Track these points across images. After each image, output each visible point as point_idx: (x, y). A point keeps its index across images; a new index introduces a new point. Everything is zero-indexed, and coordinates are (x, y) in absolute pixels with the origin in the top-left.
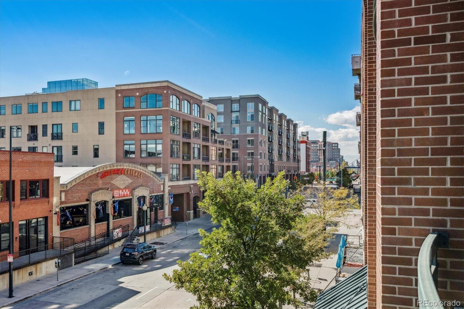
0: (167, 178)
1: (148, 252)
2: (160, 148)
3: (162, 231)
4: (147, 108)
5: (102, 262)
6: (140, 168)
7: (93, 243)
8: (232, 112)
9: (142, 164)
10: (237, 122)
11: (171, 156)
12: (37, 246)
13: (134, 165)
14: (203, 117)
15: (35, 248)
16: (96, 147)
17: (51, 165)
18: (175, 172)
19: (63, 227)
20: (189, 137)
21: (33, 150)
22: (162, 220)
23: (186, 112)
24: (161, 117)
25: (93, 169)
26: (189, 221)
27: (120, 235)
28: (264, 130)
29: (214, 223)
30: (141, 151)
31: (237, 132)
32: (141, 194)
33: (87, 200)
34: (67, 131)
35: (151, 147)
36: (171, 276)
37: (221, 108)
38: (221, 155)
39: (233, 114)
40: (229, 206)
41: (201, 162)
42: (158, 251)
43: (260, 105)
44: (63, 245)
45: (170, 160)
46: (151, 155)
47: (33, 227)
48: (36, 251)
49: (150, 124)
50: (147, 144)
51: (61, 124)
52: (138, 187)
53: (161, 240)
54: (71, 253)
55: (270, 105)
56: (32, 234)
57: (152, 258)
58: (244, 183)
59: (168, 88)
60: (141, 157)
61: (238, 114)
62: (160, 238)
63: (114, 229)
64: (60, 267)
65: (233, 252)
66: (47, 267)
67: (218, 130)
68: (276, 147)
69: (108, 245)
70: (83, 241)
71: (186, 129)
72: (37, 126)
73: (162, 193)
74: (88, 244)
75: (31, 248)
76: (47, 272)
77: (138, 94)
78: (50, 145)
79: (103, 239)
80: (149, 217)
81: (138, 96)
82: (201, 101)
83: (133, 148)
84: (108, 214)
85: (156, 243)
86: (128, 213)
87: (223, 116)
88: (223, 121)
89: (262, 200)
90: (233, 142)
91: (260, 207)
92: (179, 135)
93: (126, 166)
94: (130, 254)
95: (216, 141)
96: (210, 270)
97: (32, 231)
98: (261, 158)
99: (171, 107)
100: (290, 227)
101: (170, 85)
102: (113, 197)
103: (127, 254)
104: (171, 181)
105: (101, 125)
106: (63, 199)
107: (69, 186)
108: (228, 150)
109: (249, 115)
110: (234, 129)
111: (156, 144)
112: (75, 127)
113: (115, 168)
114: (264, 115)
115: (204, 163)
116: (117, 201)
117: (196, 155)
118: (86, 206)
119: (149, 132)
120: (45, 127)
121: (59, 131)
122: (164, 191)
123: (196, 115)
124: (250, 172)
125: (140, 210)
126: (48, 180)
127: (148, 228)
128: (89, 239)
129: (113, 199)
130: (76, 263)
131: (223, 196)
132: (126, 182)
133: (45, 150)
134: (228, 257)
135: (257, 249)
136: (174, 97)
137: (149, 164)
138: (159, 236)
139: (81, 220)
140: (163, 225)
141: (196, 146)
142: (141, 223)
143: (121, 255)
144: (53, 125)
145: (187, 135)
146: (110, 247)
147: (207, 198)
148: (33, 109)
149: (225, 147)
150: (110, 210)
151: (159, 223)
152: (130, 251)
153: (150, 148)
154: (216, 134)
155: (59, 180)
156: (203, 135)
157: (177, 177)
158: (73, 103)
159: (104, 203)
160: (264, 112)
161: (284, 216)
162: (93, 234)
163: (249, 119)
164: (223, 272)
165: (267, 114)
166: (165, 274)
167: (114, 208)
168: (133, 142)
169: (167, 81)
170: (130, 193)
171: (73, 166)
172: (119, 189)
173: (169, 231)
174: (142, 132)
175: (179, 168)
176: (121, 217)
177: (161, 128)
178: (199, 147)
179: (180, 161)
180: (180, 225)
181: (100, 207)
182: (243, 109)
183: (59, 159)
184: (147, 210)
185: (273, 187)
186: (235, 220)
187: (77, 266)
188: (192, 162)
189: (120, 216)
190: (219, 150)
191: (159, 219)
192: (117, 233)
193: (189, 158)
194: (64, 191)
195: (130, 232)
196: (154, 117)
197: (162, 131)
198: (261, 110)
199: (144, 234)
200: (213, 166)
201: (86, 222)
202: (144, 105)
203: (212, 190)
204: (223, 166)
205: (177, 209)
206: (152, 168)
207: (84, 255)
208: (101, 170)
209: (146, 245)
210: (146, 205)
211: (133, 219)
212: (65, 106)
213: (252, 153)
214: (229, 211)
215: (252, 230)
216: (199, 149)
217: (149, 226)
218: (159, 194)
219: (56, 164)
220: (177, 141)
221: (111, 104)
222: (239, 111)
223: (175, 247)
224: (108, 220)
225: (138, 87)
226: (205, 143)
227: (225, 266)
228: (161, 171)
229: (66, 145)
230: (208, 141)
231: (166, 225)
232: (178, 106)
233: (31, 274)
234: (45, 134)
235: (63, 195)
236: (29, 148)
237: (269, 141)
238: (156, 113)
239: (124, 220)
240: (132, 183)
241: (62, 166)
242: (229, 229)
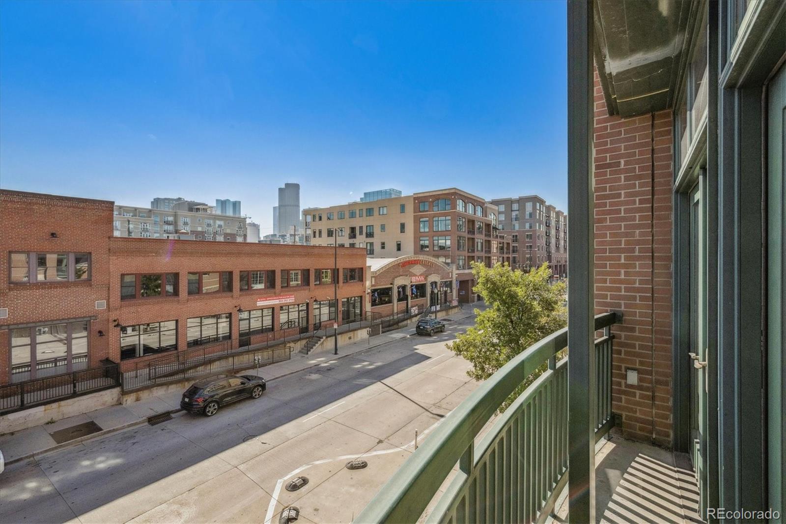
0: (454, 267)
1: (438, 326)
2: (448, 243)
3: (451, 310)
4: (438, 211)
5: (402, 332)
6: (432, 259)
7: (395, 317)
8: (512, 211)
9: (434, 256)
10: (516, 219)
11: (458, 249)
12: (355, 317)
13: (427, 257)
14: (486, 216)
15: (353, 319)
16: (399, 243)
17: (364, 257)
18: (461, 263)
19: (374, 303)
20: (474, 233)
21: (352, 245)
22: (451, 302)
23: (471, 213)
24: (449, 218)
25: (395, 261)
26: (474, 303)
27: (416, 312)
28: (542, 226)
29: (487, 304)
30: (433, 245)
31: (517, 227)
32: (433, 280)
33: (391, 284)
34: (377, 230)
35: (442, 242)
36: (452, 347)
37: (502, 208)
38: (502, 248)
39: (513, 212)
40: (498, 291)
41: (483, 254)
42: (446, 326)
43: (538, 204)
44: (374, 318)
45: (457, 253)
46: (442, 248)
47: (352, 303)
48: (354, 321)
49: (441, 224)
50: (438, 240)
51: (373, 226)
52: (431, 274)
53: (449, 318)
54: (379, 324)
55: (547, 204)
56: (351, 309)
57: (442, 332)
58: (511, 273)
59: (455, 194)
60: (434, 250)
61: (517, 212)
62: (449, 316)
63: (412, 307)
64: (371, 334)
65: (502, 328)
66: (361, 334)
67: (500, 227)
68: (553, 241)
69: (407, 319)
70: (388, 316)
71: (471, 227)
72: (355, 228)
73: (450, 280)
74: (391, 318)
75: (351, 319)
76: (361, 337)
77: (431, 200)
78: (364, 241)
79: (403, 314)
80: (439, 299)
81: (431, 202)
82: (484, 204)
83: (427, 243)
84: (407, 296)
85: (445, 320)
86: (423, 295)
87: (504, 215)
88: (504, 219)
89: (528, 286)
90: (513, 236)
91: (526, 292)
92: (465, 232)
93: (421, 257)
94: (424, 327)
95: (497, 236)
96: (483, 342)
97: (351, 306)
98: (539, 250)
99: (458, 209)
100: (553, 309)
101: (457, 191)
102: (411, 282)
103: (421, 327)
104: (458, 269)
105: (403, 226)
106: (373, 283)
107: (378, 273)
108: (508, 244)
109: (527, 213)
110: (514, 225)
111: (446, 240)
112: (383, 227)
113: (413, 259)
114: (542, 213)
115: (487, 255)
116: (414, 285)
117: (479, 248)
118: (390, 289)
119: (440, 230)
120: (361, 228)
121: (371, 231)
122: (452, 278)
123: (479, 215)
124: (528, 262)
125: (432, 292)
126: (362, 268)
127: (438, 307)
128: (393, 314)
129: (411, 284)
130: (383, 332)
131: (493, 283)
132: (422, 270)
133: (361, 246)
134: (498, 332)
136: (461, 201)
137: (440, 256)
138: (447, 315)
139: (387, 300)
140: (451, 306)
141: (479, 240)
142: (433, 303)
143: (417, 327)
144: (367, 226)
145: (471, 231)
146: (409, 321)
147: (480, 284)
148: (353, 215)
149: (505, 241)
150: (409, 292)
151: (448, 304)
152: (424, 325)
153: (440, 243)
154: (497, 231)
155: (370, 268)
156: (485, 232)
157: (463, 266)
158: (381, 209)
159: (404, 287)
160: (542, 210)
161: (547, 300)
162: (395, 311)
163: (527, 217)
164: (494, 345)
165: (544, 212)
166: (448, 345)
167: (412, 290)
168: (427, 238)
169: (455, 189)
170: (425, 279)
171: (381, 258)
172: (415, 275)
173: (456, 310)
174: (434, 230)
175: (465, 259)
176: (417, 298)
177: (450, 227)
178: (482, 241)
179: (466, 253)
180: (465, 306)
181: (401, 290)
182: (522, 209)
183: (371, 252)
184: (437, 293)
185: (537, 275)
186: (504, 302)
187: (383, 334)
188: (476, 254)
189: (416, 297)
190: (500, 244)
191: (448, 300)
192: (415, 310)
193: (473, 251)
194: (374, 277)
195: (424, 310)
196: (443, 218)
197: (450, 229)
198: (538, 208)
199: (436, 312)
200: (495, 258)
201: (390, 301)
202: (435, 208)
203: (484, 278)
204: (503, 257)
205: (463, 293)
206: (442, 259)
207: (389, 326)
208: (402, 261)
209: (436, 321)
210: (437, 289)
211: (427, 299)
212: (376, 212)
213: (531, 246)
214: (498, 295)
215: (519, 311)
216: (482, 243)
217: (439, 306)
218: (447, 280)
219: (368, 256)
220: (463, 237)
221: (410, 208)
222: (518, 210)
223: (460, 324)
224: (407, 299)
225: (431, 194)
226: (487, 239)
228: (450, 262)
229: (376, 241)
230: (490, 236)
231: (453, 305)
232: (464, 208)
233: (350, 338)
234: (361, 233)
235: (373, 279)
236: (350, 244)
237: (546, 235)
238: (445, 215)
239: (420, 301)
240: (426, 271)
241: (373, 258)
242: (498, 309)
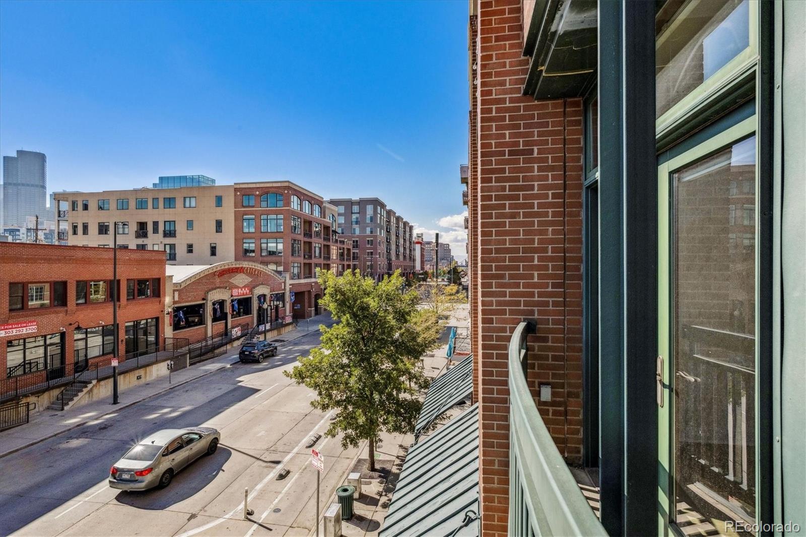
0: (288, 276)
1: (268, 349)
2: (280, 246)
3: (283, 328)
4: (267, 207)
5: (219, 362)
6: (259, 267)
7: (210, 342)
8: (352, 213)
9: (262, 263)
10: (357, 223)
11: (292, 255)
12: (147, 348)
13: (254, 264)
14: (325, 218)
15: (144, 350)
16: (213, 245)
17: (162, 264)
18: (296, 271)
19: (176, 327)
20: (311, 236)
21: (142, 248)
22: (283, 318)
23: (307, 212)
24: (282, 216)
25: (210, 268)
26: (311, 318)
27: (239, 334)
28: (382, 231)
29: (335, 319)
30: (261, 250)
31: (357, 232)
32: (261, 292)
33: (204, 299)
34: (181, 228)
35: (272, 246)
36: (292, 373)
37: (341, 209)
38: (342, 255)
39: (353, 215)
40: (349, 303)
41: (322, 261)
42: (278, 348)
43: (379, 208)
44: (176, 346)
45: (291, 259)
46: (271, 253)
47: (142, 328)
48: (146, 353)
49: (270, 223)
50: (267, 243)
51: (175, 221)
52: (258, 286)
53: (282, 338)
54: (186, 354)
55: (388, 208)
56: (141, 337)
57: (273, 356)
58: (363, 281)
59: (288, 188)
60: (261, 256)
61: (358, 215)
62: (281, 336)
63: (233, 328)
64: (172, 369)
65: (353, 346)
66: (158, 370)
67: (339, 230)
68: (393, 247)
69: (226, 344)
70: (198, 342)
71: (308, 229)
72: (146, 223)
73: (283, 292)
74: (204, 344)
75: (140, 351)
76: (157, 375)
77: (257, 193)
78: (161, 242)
79: (220, 338)
80: (269, 315)
81: (258, 195)
82: (322, 202)
83: (252, 247)
84: (226, 314)
85: (276, 341)
86: (248, 311)
87: (343, 217)
88: (343, 222)
89: (380, 297)
90: (354, 241)
91: (378, 303)
92: (300, 234)
93: (245, 264)
94: (250, 352)
95: (336, 241)
96: (330, 365)
97: (141, 332)
98: (380, 257)
99: (292, 207)
100: (406, 321)
101: (291, 185)
102: (232, 296)
103: (246, 353)
104: (292, 279)
105: (219, 225)
106: (176, 299)
107: (183, 285)
108: (349, 250)
109: (368, 217)
110: (354, 229)
111: (277, 243)
112: (190, 224)
113: (234, 266)
114: (382, 217)
115: (325, 262)
116: (236, 300)
117: (317, 254)
118: (201, 306)
119: (269, 231)
120: (156, 224)
121: (172, 228)
122: (285, 289)
123: (317, 216)
124: (369, 270)
125: (260, 308)
126: (159, 279)
127: (268, 326)
128: (205, 339)
129: (232, 298)
130: (191, 364)
131: (343, 294)
132: (246, 281)
133: (156, 248)
134: (348, 351)
135: (375, 342)
136: (296, 198)
137: (270, 263)
138: (279, 334)
139: (196, 320)
140: (284, 323)
141: (317, 245)
142: (261, 321)
143: (240, 354)
144: (165, 222)
145: (308, 234)
146: (229, 347)
147: (327, 295)
148: (142, 205)
149: (345, 247)
150: (228, 309)
151: (280, 321)
152: (250, 349)
153: (270, 247)
154: (337, 235)
155: (172, 279)
156: (324, 235)
157: (298, 275)
158: (187, 200)
159: (222, 303)
160: (383, 214)
161: (400, 311)
162: (209, 334)
163: (368, 221)
164: (343, 367)
165: (385, 216)
166: (285, 371)
167: (233, 306)
168: (253, 241)
169: (288, 182)
170: (250, 292)
171: (188, 265)
172: (237, 287)
173: (290, 328)
174: (262, 231)
175: (300, 267)
176: (240, 316)
177: (282, 227)
178: (320, 246)
179: (302, 260)
180: (301, 322)
181: (217, 306)
182: (362, 212)
183: (172, 257)
184: (267, 309)
185: (390, 284)
186: (355, 316)
187: (193, 366)
188: (314, 261)
189: (239, 314)
190: (340, 249)
191: (280, 317)
192: (236, 332)
193: (310, 257)
194: (177, 290)
195: (250, 331)
196: (274, 216)
197: (282, 230)
198: (379, 212)
199: (265, 332)
200: (334, 265)
201: (202, 322)
202: (264, 204)
203: (333, 287)
204: (344, 265)
205: (298, 306)
206: (273, 267)
207: (200, 355)
208: (218, 269)
209: (266, 343)
210: (267, 304)
211: (253, 317)
212: (179, 203)
213: (372, 253)
214: (349, 307)
215: (370, 325)
216: (320, 249)
217: (270, 324)
218: (279, 292)
219: (168, 262)
220: (298, 240)
221: (229, 202)
222: (359, 213)
223: (296, 344)
224: (226, 319)
225: (258, 186)
226: (326, 243)
227: (345, 361)
228: (282, 270)
229: (180, 242)
230: (329, 240)
231: (287, 322)
232: (299, 206)
233: (139, 378)
234: (156, 231)
235: (176, 294)
236: (138, 246)
237: (387, 241)
238: (277, 213)
239: (244, 319)
240: (251, 281)
241: (175, 265)
242: (348, 324)
